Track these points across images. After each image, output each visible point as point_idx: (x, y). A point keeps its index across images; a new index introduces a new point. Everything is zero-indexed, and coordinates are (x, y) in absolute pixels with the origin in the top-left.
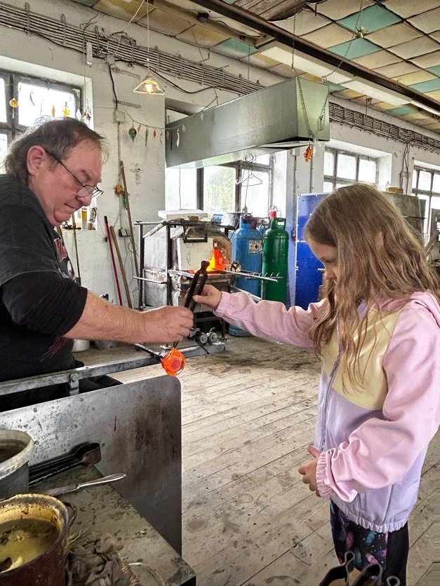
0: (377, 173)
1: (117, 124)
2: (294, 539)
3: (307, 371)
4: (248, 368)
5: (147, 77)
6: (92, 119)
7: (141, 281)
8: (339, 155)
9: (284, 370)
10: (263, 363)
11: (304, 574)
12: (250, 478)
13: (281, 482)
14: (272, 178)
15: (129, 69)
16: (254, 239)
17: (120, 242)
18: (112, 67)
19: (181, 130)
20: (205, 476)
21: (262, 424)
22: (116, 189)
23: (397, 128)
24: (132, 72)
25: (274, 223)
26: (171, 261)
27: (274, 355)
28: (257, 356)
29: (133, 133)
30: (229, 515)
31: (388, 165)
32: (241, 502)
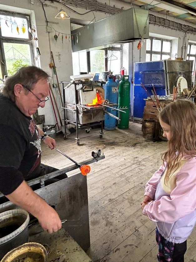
0: (171, 47)
1: (48, 33)
2: (135, 228)
3: (139, 147)
4: (113, 147)
5: (61, 10)
6: (36, 32)
7: (65, 109)
8: (153, 40)
9: (129, 147)
10: (120, 144)
11: (140, 243)
12: (116, 201)
13: (129, 202)
14: (122, 53)
15: (52, 4)
16: (114, 86)
17: (53, 90)
18: (44, 4)
19: (78, 34)
20: (97, 200)
21: (120, 175)
22: (50, 65)
23: (181, 25)
24: (53, 6)
25: (123, 77)
26: (77, 101)
27: (125, 139)
28: (117, 140)
29: (56, 37)
30: (108, 218)
31: (176, 43)
32: (113, 212)
